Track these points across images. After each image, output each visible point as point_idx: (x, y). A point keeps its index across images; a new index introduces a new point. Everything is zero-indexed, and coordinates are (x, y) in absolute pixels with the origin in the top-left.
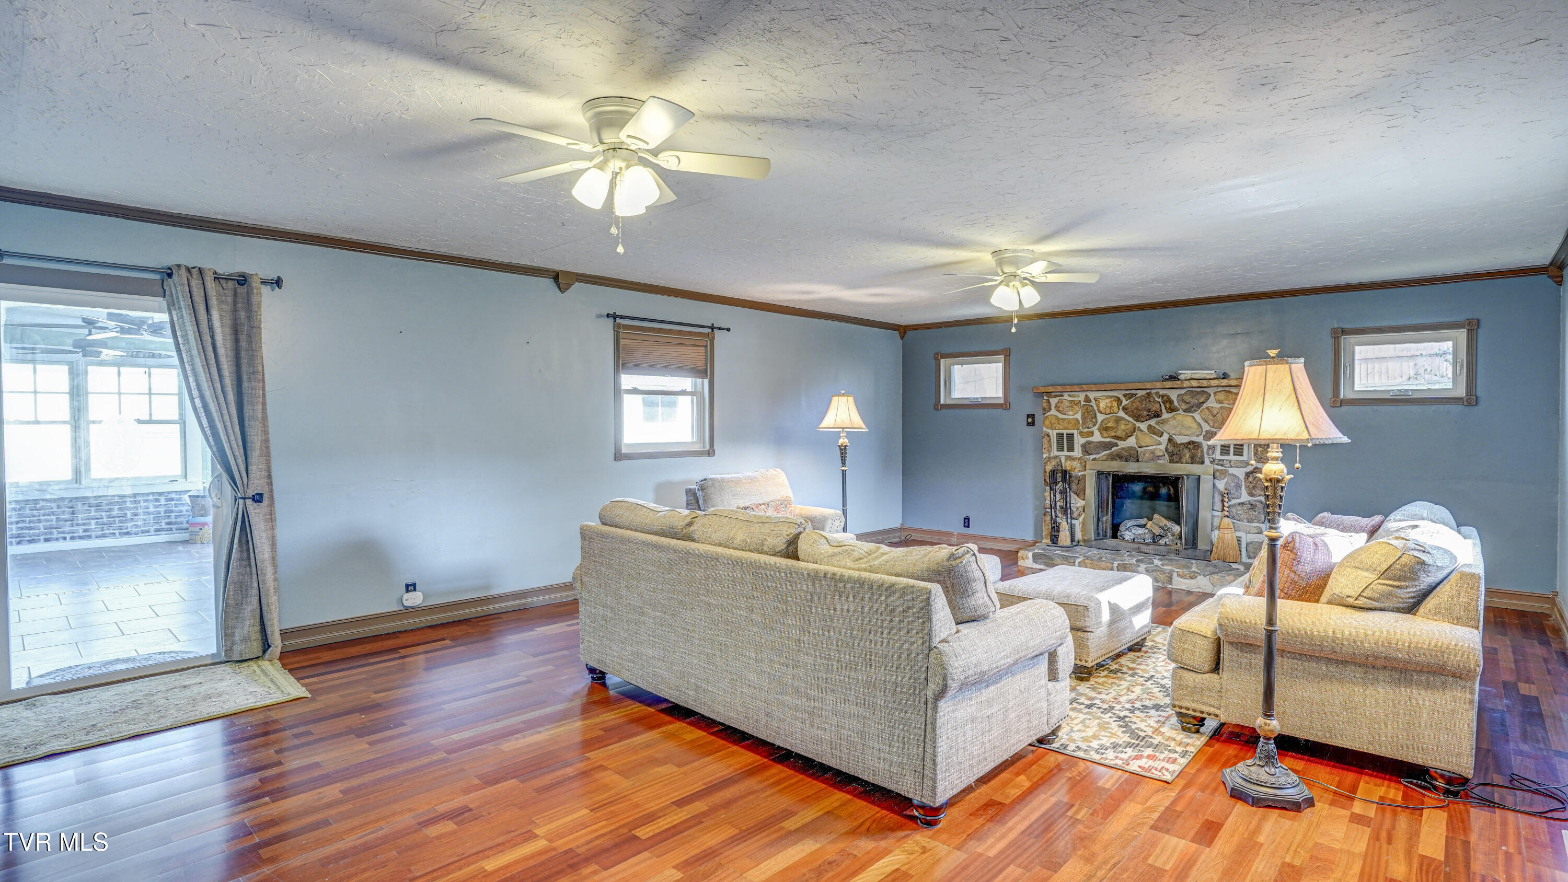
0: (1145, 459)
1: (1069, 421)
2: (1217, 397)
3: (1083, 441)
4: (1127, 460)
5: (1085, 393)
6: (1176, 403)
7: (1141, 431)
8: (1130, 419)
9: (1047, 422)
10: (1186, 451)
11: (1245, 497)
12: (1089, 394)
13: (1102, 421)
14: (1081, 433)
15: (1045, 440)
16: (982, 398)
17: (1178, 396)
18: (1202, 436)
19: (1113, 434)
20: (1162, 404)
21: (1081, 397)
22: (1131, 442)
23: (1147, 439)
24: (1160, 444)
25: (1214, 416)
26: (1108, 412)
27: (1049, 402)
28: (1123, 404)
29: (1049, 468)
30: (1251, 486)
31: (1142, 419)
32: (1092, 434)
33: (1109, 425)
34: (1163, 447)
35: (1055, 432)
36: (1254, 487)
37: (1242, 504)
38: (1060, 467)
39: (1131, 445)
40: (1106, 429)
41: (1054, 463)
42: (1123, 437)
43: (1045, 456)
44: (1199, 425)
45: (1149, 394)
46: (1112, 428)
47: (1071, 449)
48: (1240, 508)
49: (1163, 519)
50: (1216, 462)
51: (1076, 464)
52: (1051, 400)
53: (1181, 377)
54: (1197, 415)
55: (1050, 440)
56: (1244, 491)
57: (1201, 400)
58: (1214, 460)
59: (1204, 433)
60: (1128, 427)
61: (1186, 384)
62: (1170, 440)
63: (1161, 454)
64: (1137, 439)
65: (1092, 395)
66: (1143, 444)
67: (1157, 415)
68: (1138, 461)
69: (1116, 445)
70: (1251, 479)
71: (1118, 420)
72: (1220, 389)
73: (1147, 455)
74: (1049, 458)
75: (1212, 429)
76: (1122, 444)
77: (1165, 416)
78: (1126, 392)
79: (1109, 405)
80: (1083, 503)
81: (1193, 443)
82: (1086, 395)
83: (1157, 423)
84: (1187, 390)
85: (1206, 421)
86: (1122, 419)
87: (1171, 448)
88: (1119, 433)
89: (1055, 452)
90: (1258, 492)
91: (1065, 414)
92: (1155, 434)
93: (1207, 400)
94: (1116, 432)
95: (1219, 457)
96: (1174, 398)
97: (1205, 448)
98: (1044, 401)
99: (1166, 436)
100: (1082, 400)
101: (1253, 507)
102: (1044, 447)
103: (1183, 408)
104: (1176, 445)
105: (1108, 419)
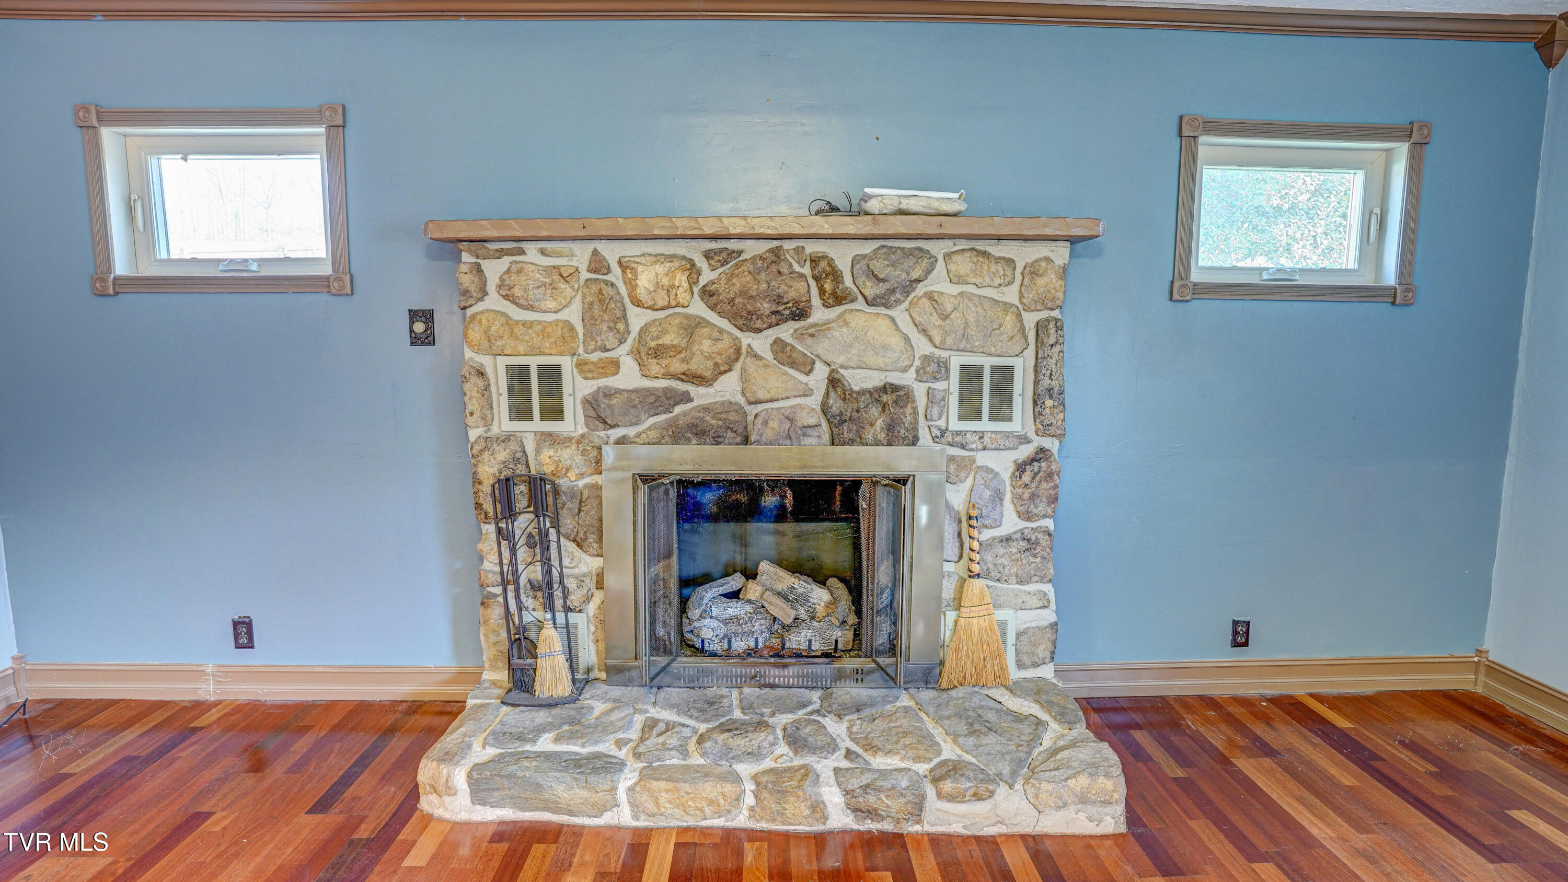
0: (769, 434)
1: (544, 330)
2: (952, 267)
3: (587, 387)
4: (717, 440)
5: (590, 246)
6: (848, 281)
7: (757, 357)
8: (724, 323)
9: (475, 334)
10: (875, 411)
11: (1011, 522)
12: (604, 248)
13: (644, 330)
14: (581, 366)
15: (473, 387)
16: (262, 261)
17: (855, 260)
18: (913, 369)
19: (677, 366)
20: (813, 283)
21: (581, 254)
22: (729, 388)
23: (773, 381)
24: (808, 392)
25: (945, 317)
26: (661, 303)
27: (478, 269)
28: (703, 281)
29: (489, 470)
30: (1026, 495)
31: (758, 324)
32: (615, 365)
33: (667, 340)
34: (815, 401)
35: (502, 362)
36: (1033, 497)
37: (1008, 539)
38: (521, 469)
39: (728, 397)
40: (658, 353)
41: (502, 454)
42: (708, 374)
43: (473, 434)
44: (907, 339)
45: (776, 253)
46: (676, 350)
47: (553, 411)
48: (1002, 551)
49: (782, 573)
50: (948, 437)
51: (568, 455)
52: (485, 264)
53: (873, 206)
54: (899, 313)
55: (487, 388)
56: (1008, 508)
57: (915, 275)
58: (943, 432)
59: (917, 363)
60: (721, 345)
61: (889, 226)
62: (834, 382)
63: (813, 421)
64: (744, 378)
65: (612, 252)
66: (762, 395)
67: (800, 313)
68: (746, 441)
69: (686, 398)
70: (1026, 478)
71: (693, 326)
72: (962, 245)
73: (774, 424)
74: (488, 441)
75: (938, 352)
76: (702, 396)
77: (819, 314)
78: (714, 245)
79: (665, 281)
80: (597, 563)
81: (895, 388)
82: (595, 252)
83: (799, 335)
84: (876, 244)
85: (924, 332)
86: (700, 322)
87: (836, 404)
88: (698, 365)
89: (504, 423)
90: (1041, 508)
91: (530, 308)
92: (793, 364)
93: (928, 272)
94: (685, 361)
95: (955, 424)
96: (844, 266)
97: (921, 401)
98: (464, 268)
99: (821, 373)
100: (583, 267)
101: (1031, 545)
102: (470, 408)
103: (867, 292)
104: (847, 395)
105: (660, 322)
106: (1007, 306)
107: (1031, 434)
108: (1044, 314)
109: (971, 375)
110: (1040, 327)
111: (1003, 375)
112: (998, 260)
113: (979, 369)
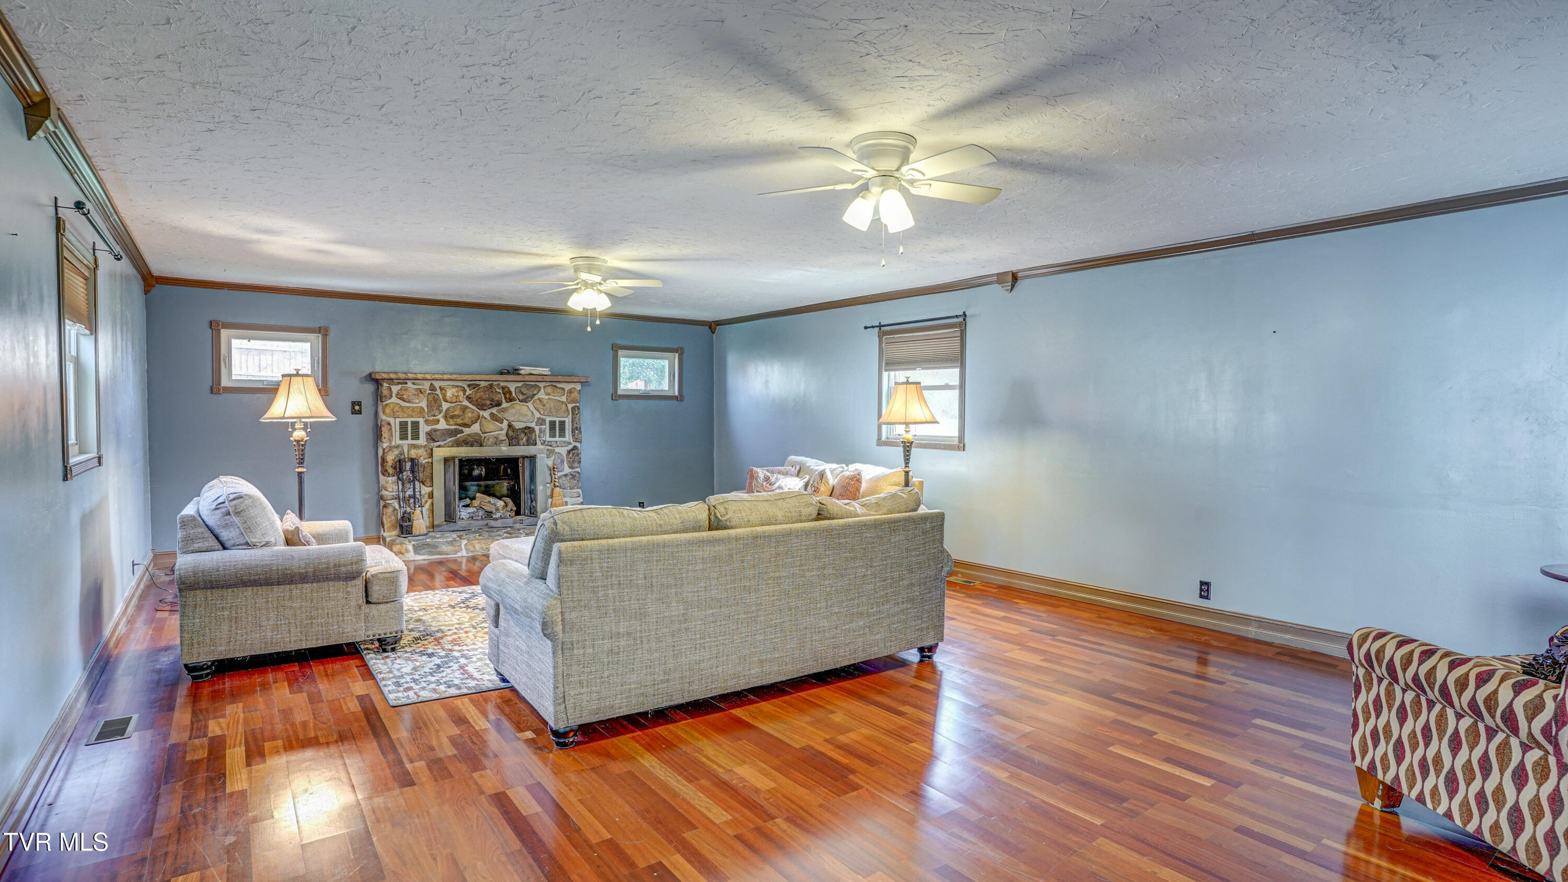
0: (489, 443)
1: (413, 409)
2: (546, 390)
3: (428, 428)
4: (472, 446)
5: (429, 382)
6: (514, 394)
7: (485, 418)
8: (474, 408)
9: (388, 410)
10: (523, 435)
11: (567, 470)
12: (434, 383)
13: (447, 410)
14: (427, 422)
15: (385, 429)
17: (516, 388)
19: (459, 421)
20: (503, 395)
21: (427, 385)
22: (476, 428)
23: (491, 426)
24: (502, 430)
25: (544, 406)
26: (453, 401)
27: (389, 389)
28: (467, 394)
29: (390, 458)
30: (571, 461)
31: (485, 408)
32: (438, 421)
33: (457, 413)
34: (504, 432)
35: (398, 420)
36: (573, 461)
37: (566, 475)
38: (403, 457)
39: (476, 431)
40: (452, 417)
41: (396, 452)
42: (469, 424)
43: (385, 445)
44: (532, 412)
45: (491, 385)
46: (459, 416)
47: (416, 436)
48: (564, 479)
49: (485, 496)
50: (546, 443)
52: (392, 387)
53: (522, 372)
54: (530, 404)
55: (391, 429)
56: (566, 465)
57: (535, 392)
58: (544, 441)
59: (536, 420)
60: (474, 414)
61: (527, 378)
62: (510, 426)
63: (504, 438)
64: (481, 425)
65: (437, 384)
66: (487, 430)
67: (499, 404)
68: (482, 446)
69: (462, 432)
70: (571, 455)
71: (464, 409)
72: (549, 384)
73: (491, 440)
74: (391, 448)
75: (542, 417)
76: (467, 431)
77: (505, 405)
78: (471, 383)
79: (456, 394)
80: (429, 489)
81: (529, 428)
82: (431, 384)
83: (499, 411)
84: (522, 383)
85: (538, 410)
86: (466, 407)
87: (511, 433)
88: (467, 421)
89: (397, 441)
90: (576, 465)
91: (409, 402)
92: (497, 421)
93: (539, 392)
94: (462, 419)
95: (548, 439)
96: (513, 390)
97: (537, 432)
98: (385, 388)
99: (505, 423)
100: (428, 388)
101: (573, 477)
102: (384, 436)
103: (520, 398)
104: (514, 430)
105: (453, 407)
106: (563, 402)
107: (572, 442)
108: (574, 405)
109: (553, 424)
110: (573, 408)
111: (562, 424)
112: (560, 388)
113: (555, 422)
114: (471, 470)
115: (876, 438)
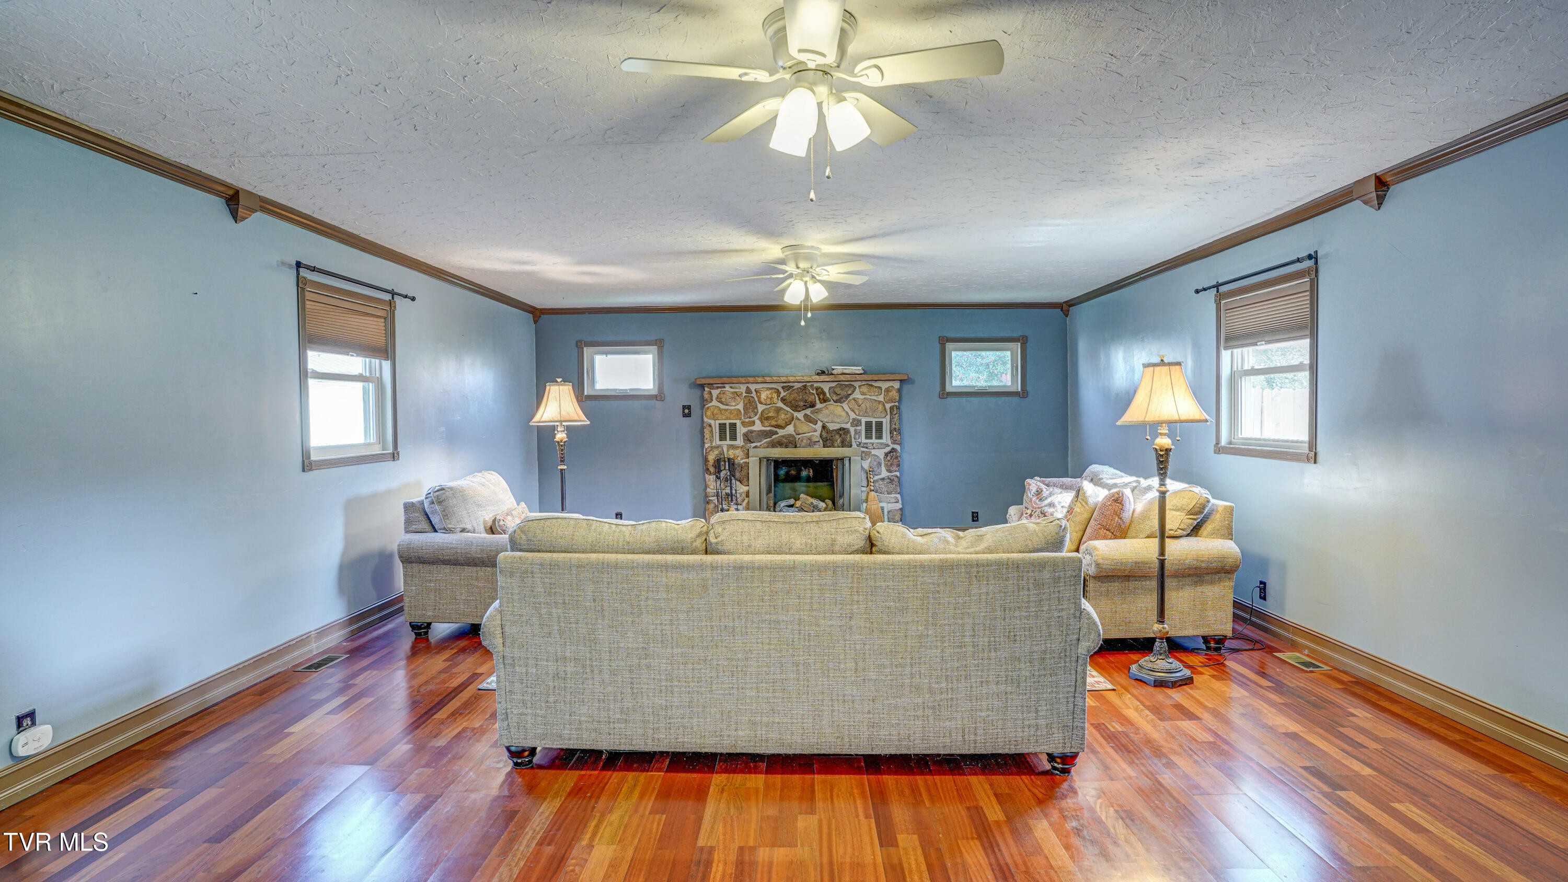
0: (804, 444)
1: (731, 412)
2: (861, 390)
3: (745, 430)
4: (786, 447)
5: (746, 385)
6: (828, 395)
7: (799, 419)
8: (788, 409)
9: (709, 413)
10: (837, 436)
11: (884, 474)
12: (750, 386)
13: (763, 412)
14: (743, 424)
15: (707, 431)
16: (631, 390)
17: (830, 388)
18: (849, 423)
19: (774, 423)
20: (816, 396)
21: (743, 388)
22: (790, 429)
23: (804, 427)
24: (815, 431)
25: (859, 406)
26: (768, 403)
27: (710, 393)
28: (781, 396)
29: (712, 458)
30: (889, 464)
31: (799, 409)
32: (753, 423)
33: (770, 415)
34: (818, 433)
35: (718, 422)
36: (891, 465)
37: (883, 479)
38: (722, 456)
39: (790, 433)
40: (767, 419)
41: (716, 452)
42: (783, 425)
43: (707, 446)
44: (847, 413)
45: (805, 387)
46: (773, 418)
47: (733, 438)
48: (881, 482)
49: (809, 498)
50: (862, 445)
51: (738, 452)
52: (713, 391)
53: (835, 372)
54: (845, 405)
55: (712, 431)
56: (883, 468)
57: (849, 392)
58: (860, 443)
59: (851, 421)
60: (787, 416)
61: (838, 378)
62: (824, 427)
63: (817, 440)
64: (795, 426)
65: (753, 387)
66: (801, 432)
67: (812, 405)
68: (796, 447)
69: (776, 433)
70: (889, 458)
71: (778, 410)
72: (864, 383)
73: (805, 441)
74: (712, 448)
75: (858, 417)
76: (781, 432)
77: (819, 406)
78: (785, 384)
79: (770, 396)
80: (746, 488)
81: (844, 429)
82: (748, 387)
83: (812, 412)
84: (836, 383)
85: (853, 411)
86: (781, 409)
87: (824, 434)
88: (780, 422)
89: (717, 442)
90: (895, 468)
91: (727, 405)
92: (810, 422)
93: (853, 392)
94: (776, 421)
95: (864, 441)
96: (827, 390)
97: (853, 433)
98: (706, 392)
99: (820, 424)
100: (744, 392)
101: (891, 481)
102: (706, 437)
103: (834, 398)
104: (828, 431)
105: (768, 409)
106: (880, 402)
107: (890, 444)
108: (893, 404)
109: (869, 425)
110: (891, 408)
111: (879, 425)
112: (876, 387)
113: (871, 422)
114: (799, 471)
115: (1214, 443)
